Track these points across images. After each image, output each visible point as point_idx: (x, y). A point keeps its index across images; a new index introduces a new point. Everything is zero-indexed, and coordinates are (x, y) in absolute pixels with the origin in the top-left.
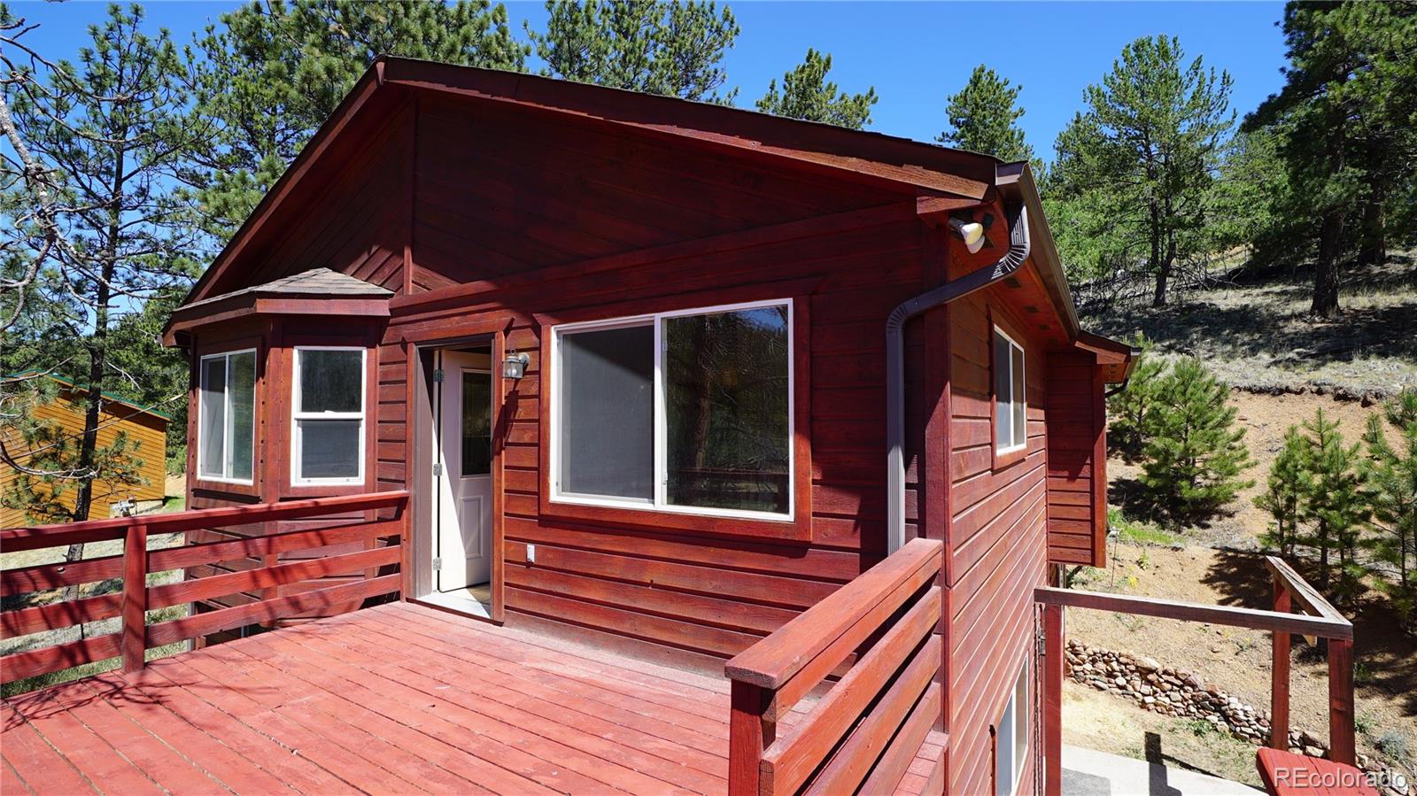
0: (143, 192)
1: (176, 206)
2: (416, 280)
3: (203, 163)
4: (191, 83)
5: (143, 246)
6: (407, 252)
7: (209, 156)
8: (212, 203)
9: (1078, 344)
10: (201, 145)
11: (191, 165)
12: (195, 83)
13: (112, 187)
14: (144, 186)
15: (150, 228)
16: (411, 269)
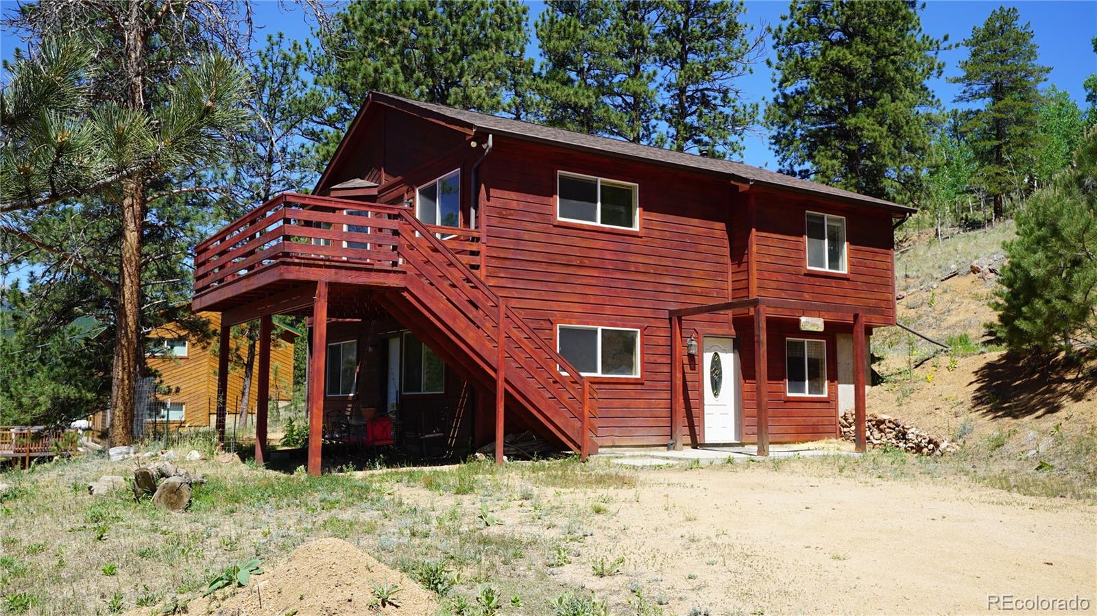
0: (284, 150)
1: (302, 157)
2: (385, 179)
3: (319, 123)
4: (310, 65)
5: (284, 186)
6: (382, 169)
7: (322, 117)
8: (321, 153)
9: (732, 182)
10: (317, 111)
11: (311, 125)
12: (313, 64)
13: (268, 149)
14: (285, 146)
15: (288, 174)
16: (384, 175)
